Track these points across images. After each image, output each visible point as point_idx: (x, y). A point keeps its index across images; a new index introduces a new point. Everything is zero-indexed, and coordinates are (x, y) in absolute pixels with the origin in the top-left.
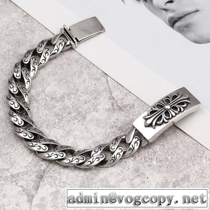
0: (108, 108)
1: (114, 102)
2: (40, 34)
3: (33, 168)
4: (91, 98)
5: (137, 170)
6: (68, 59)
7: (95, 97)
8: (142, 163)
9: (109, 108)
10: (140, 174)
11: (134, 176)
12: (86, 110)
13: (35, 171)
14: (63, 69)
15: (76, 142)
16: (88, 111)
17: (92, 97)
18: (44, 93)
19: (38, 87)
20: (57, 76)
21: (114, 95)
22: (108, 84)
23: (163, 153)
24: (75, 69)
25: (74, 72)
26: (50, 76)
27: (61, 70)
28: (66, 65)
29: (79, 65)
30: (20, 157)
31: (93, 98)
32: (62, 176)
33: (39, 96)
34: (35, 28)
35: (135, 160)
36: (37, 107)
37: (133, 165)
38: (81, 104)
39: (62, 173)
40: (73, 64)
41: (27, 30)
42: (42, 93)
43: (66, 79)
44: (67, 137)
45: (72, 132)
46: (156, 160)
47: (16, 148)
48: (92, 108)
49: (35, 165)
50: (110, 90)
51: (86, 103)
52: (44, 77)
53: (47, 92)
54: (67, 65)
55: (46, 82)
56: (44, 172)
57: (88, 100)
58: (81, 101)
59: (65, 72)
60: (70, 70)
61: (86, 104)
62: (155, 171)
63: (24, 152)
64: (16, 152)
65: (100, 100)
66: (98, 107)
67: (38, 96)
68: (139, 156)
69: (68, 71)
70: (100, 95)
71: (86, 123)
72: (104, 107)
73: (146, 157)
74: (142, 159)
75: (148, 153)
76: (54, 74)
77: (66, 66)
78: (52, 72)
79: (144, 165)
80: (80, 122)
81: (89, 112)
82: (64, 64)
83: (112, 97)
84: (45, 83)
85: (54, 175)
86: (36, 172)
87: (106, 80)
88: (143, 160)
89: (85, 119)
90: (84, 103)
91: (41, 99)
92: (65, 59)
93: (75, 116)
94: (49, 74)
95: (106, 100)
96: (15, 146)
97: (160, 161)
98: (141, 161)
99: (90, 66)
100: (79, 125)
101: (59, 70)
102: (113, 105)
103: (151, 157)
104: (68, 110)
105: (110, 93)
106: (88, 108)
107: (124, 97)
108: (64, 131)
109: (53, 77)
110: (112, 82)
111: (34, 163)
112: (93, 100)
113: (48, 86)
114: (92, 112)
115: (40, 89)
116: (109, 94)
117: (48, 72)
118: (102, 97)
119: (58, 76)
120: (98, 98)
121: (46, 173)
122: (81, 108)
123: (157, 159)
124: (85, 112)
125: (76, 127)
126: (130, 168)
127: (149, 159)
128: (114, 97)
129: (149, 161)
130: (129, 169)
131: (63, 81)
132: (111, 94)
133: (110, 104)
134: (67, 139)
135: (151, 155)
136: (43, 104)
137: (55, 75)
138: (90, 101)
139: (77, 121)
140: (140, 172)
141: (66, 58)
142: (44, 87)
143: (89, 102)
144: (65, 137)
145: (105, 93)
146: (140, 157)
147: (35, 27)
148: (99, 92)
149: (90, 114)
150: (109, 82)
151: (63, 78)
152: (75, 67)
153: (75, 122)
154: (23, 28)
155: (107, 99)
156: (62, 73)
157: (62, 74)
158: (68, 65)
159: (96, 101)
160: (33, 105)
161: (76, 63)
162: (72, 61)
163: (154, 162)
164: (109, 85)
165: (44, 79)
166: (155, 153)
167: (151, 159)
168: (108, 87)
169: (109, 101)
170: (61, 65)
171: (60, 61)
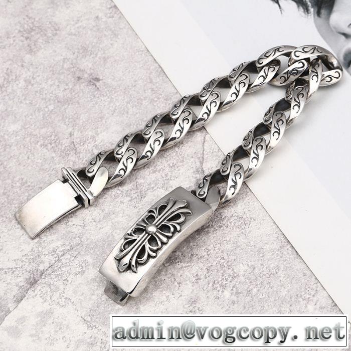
3: (27, 264)
4: (166, 165)
5: (193, 301)
6: (154, 92)
7: (173, 163)
11: (185, 310)
12: (150, 184)
13: (28, 269)
14: (140, 106)
16: (152, 186)
18: (94, 141)
19: (88, 129)
20: (125, 118)
21: (206, 166)
22: (203, 146)
23: (248, 281)
27: (136, 107)
28: (148, 102)
30: (14, 242)
33: (83, 144)
34: (121, 30)
35: (197, 283)
37: (191, 291)
39: (70, 282)
40: (159, 102)
41: (107, 32)
42: (91, 140)
43: (138, 126)
44: (101, 223)
45: (114, 215)
46: (232, 290)
47: (13, 227)
48: (161, 181)
49: (31, 261)
50: (203, 158)
51: (154, 172)
52: (104, 115)
53: (99, 141)
54: (149, 102)
55: (104, 122)
56: (41, 275)
57: (159, 168)
59: (142, 112)
61: (154, 174)
64: (10, 232)
65: (180, 171)
66: (171, 182)
67: (82, 144)
69: (147, 112)
70: (183, 162)
71: (142, 205)
72: (182, 184)
73: (216, 282)
74: (209, 284)
75: (222, 276)
76: (122, 112)
77: (147, 104)
78: (121, 108)
79: (209, 294)
80: (133, 203)
81: (153, 188)
82: (145, 98)
83: (200, 170)
84: (101, 125)
85: (55, 283)
86: (29, 272)
87: (203, 138)
89: (143, 199)
90: (151, 172)
91: (85, 151)
92: (150, 91)
93: (128, 191)
94: (114, 111)
97: (237, 293)
100: (129, 207)
101: (133, 107)
103: (224, 283)
106: (154, 181)
108: (100, 212)
109: (118, 117)
110: (211, 143)
111: (32, 257)
112: (167, 169)
113: (104, 131)
114: (158, 189)
115: (90, 133)
116: (198, 163)
117: (114, 107)
118: (185, 166)
119: (127, 117)
120: (178, 167)
121: (43, 277)
122: (144, 178)
123: (234, 289)
124: (147, 186)
125: (123, 209)
126: (183, 295)
130: (181, 296)
131: (132, 127)
132: (202, 163)
133: (193, 180)
134: (100, 226)
136: (85, 159)
138: (162, 170)
139: (129, 199)
141: (152, 90)
142: (97, 131)
144: (99, 222)
145: (192, 160)
147: (121, 27)
148: (183, 157)
149: (154, 192)
150: (206, 142)
151: (134, 122)
153: (125, 201)
154: (102, 27)
155: (191, 171)
156: (137, 113)
157: (135, 115)
159: (171, 172)
160: (69, 158)
161: (165, 101)
162: (160, 96)
163: (227, 293)
164: (205, 148)
165: (102, 118)
166: (234, 278)
167: (224, 287)
168: (202, 152)
169: (194, 175)
170: (139, 99)
171: (141, 93)
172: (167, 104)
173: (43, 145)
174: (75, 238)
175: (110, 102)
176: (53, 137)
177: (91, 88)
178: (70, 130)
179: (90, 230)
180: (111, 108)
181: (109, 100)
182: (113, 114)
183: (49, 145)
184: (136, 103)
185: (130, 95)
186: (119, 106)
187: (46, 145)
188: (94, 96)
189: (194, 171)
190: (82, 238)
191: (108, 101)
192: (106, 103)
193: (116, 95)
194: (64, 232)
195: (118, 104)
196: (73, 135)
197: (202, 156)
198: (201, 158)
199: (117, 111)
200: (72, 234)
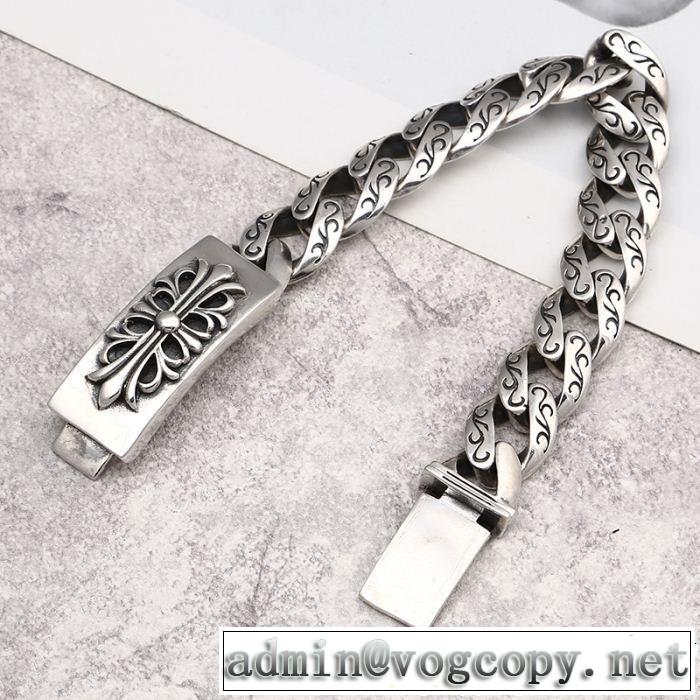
0: (399, 323)
1: (412, 298)
2: (54, 98)
3: (207, 603)
4: (326, 303)
5: (578, 526)
6: (191, 177)
7: (337, 294)
8: (586, 498)
9: (403, 323)
10: (594, 535)
11: (574, 547)
12: (323, 351)
13: (217, 613)
14: (186, 214)
15: (328, 475)
16: (331, 351)
17: (327, 296)
19: (118, 298)
20: (173, 247)
21: (404, 271)
23: (647, 444)
24: (232, 209)
25: (230, 220)
26: (147, 250)
27: (178, 219)
28: (193, 199)
29: (240, 188)
30: (145, 576)
31: (331, 299)
32: (320, 611)
35: (558, 490)
37: (557, 510)
38: (298, 330)
39: (317, 598)
40: (217, 191)
44: (287, 463)
45: (301, 438)
46: (632, 473)
47: (119, 547)
48: (339, 336)
49: (210, 594)
50: (383, 259)
51: (313, 324)
52: (129, 259)
54: (197, 199)
55: (140, 273)
56: (254, 611)
57: (316, 314)
58: (294, 322)
59: (197, 224)
61: (316, 329)
62: (640, 513)
63: (151, 553)
64: (123, 561)
65: (362, 303)
66: (360, 329)
68: (568, 474)
69: (208, 221)
70: (353, 283)
71: (340, 396)
72: (384, 325)
73: (592, 473)
74: (581, 482)
75: (594, 456)
77: (195, 204)
79: (596, 500)
80: (319, 399)
81: (335, 354)
82: (183, 195)
83: (397, 283)
85: (292, 614)
86: (224, 617)
88: (586, 482)
89: (331, 384)
90: (307, 327)
92: (180, 177)
93: (290, 381)
94: (141, 243)
95: (382, 296)
96: (111, 538)
97: (646, 474)
98: (579, 489)
99: (280, 185)
100: (316, 410)
101: (172, 221)
102: (412, 310)
103: (608, 467)
104: (258, 361)
105: (386, 270)
106: (326, 342)
107: (439, 272)
108: (270, 444)
111: (206, 587)
112: (334, 310)
114: (348, 353)
116: (383, 274)
118: (364, 289)
119: (177, 244)
120: (351, 297)
121: (259, 613)
122: (303, 344)
123: (635, 470)
124: (322, 357)
125: (308, 419)
126: (550, 522)
127: (606, 475)
128: (404, 280)
129: (606, 482)
130: (547, 527)
132: (389, 270)
133: (400, 308)
134: (293, 470)
135: (608, 460)
137: (163, 242)
139: (306, 394)
140: (590, 529)
141: (185, 173)
143: (322, 318)
144: (283, 462)
145: (367, 272)
146: (571, 478)
148: (346, 275)
149: (344, 362)
152: (228, 199)
153: (300, 403)
155: (382, 293)
156: (189, 230)
157: (188, 235)
158: (200, 196)
159: (347, 309)
161: (226, 185)
162: (210, 180)
163: (628, 484)
164: (373, 241)
166: (618, 451)
167: (613, 474)
168: (374, 251)
169: (393, 299)
170: (172, 201)
171: (165, 188)
172: (236, 189)
173: (52, 367)
174: (261, 514)
175: (121, 229)
176: (59, 345)
177: (61, 218)
178: (84, 315)
179: (278, 486)
180: (131, 241)
181: (114, 226)
182: (144, 251)
183: (64, 362)
184: (172, 212)
185: (149, 200)
186: (142, 229)
187: (59, 366)
188: (81, 231)
189: (388, 292)
190: (273, 507)
191: (114, 229)
192: (115, 234)
193: (119, 211)
194: (229, 512)
195: (138, 228)
196: (98, 322)
197: (379, 258)
198: (381, 263)
199: (147, 242)
200: (248, 508)
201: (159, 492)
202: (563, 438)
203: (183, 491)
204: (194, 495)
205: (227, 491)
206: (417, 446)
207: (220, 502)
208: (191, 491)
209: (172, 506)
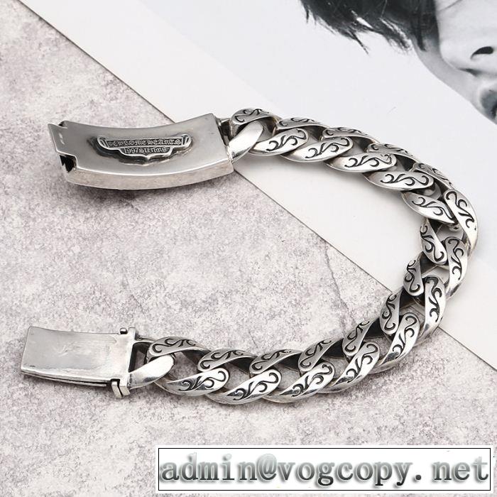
0: (331, 330)
1: (346, 314)
4: (286, 305)
6: (223, 200)
7: (296, 300)
9: (334, 330)
12: (273, 337)
14: (211, 224)
15: (248, 421)
16: (278, 339)
17: (289, 300)
18: (163, 289)
19: (147, 272)
20: (195, 245)
21: (346, 295)
22: (329, 266)
24: (244, 227)
25: (240, 234)
27: (205, 227)
28: (220, 215)
29: (254, 214)
30: (102, 461)
31: (290, 302)
33: (149, 296)
34: (137, 117)
36: (145, 325)
38: (261, 319)
40: (238, 213)
41: (117, 122)
42: (158, 287)
43: (220, 253)
47: (92, 438)
48: (288, 329)
50: (335, 283)
51: (273, 317)
52: (163, 247)
53: (171, 287)
54: (222, 215)
55: (167, 258)
57: (277, 310)
58: (261, 312)
59: (217, 232)
60: (230, 229)
61: (274, 320)
63: (112, 446)
64: (91, 447)
65: (310, 310)
66: (303, 328)
67: (146, 296)
69: (225, 231)
70: (309, 295)
72: (321, 328)
76: (188, 238)
77: (220, 218)
78: (183, 232)
81: (280, 341)
82: (214, 211)
83: (339, 302)
84: (164, 263)
87: (324, 255)
90: (268, 318)
91: (155, 306)
92: (216, 199)
94: (175, 239)
95: (326, 309)
96: (89, 430)
99: (282, 218)
101: (201, 227)
102: (343, 323)
104: (227, 334)
105: (334, 291)
106: (278, 331)
107: (370, 301)
109: (185, 247)
110: (339, 260)
112: (290, 310)
113: (172, 271)
114: (289, 342)
115: (153, 278)
116: (332, 293)
117: (172, 232)
118: (316, 301)
119: (199, 244)
120: (305, 304)
122: (261, 329)
124: (271, 341)
128: (345, 301)
131: (211, 257)
132: (337, 292)
133: (336, 319)
136: (160, 318)
137: (190, 240)
138: (283, 312)
141: (220, 197)
142: (162, 273)
143: (280, 314)
145: (321, 290)
147: (136, 112)
148: (306, 288)
150: (331, 261)
151: (211, 248)
152: (244, 220)
154: (105, 115)
155: (328, 306)
156: (210, 236)
157: (208, 238)
158: (225, 214)
159: (299, 312)
160: (135, 321)
162: (235, 205)
164: (333, 269)
165: (161, 252)
168: (331, 276)
169: (333, 312)
170: (206, 213)
171: (204, 204)
172: (251, 214)
173: (88, 308)
174: (194, 437)
175: (164, 226)
176: (98, 294)
177: (127, 211)
178: (120, 278)
179: (212, 421)
180: (168, 235)
181: (161, 223)
182: (175, 244)
183: (97, 306)
184: (203, 221)
185: (190, 210)
186: (179, 229)
187: (93, 308)
188: (137, 222)
189: (331, 307)
190: (204, 434)
191: (160, 226)
192: (159, 230)
193: (167, 215)
194: (173, 431)
195: (176, 227)
196: (128, 285)
197: (333, 282)
198: (333, 286)
199: (179, 238)
200: (187, 431)
201: (131, 407)
202: (419, 432)
203: (147, 410)
204: (154, 414)
205: (177, 417)
206: (315, 416)
207: (170, 423)
208: (152, 411)
209: (137, 419)
